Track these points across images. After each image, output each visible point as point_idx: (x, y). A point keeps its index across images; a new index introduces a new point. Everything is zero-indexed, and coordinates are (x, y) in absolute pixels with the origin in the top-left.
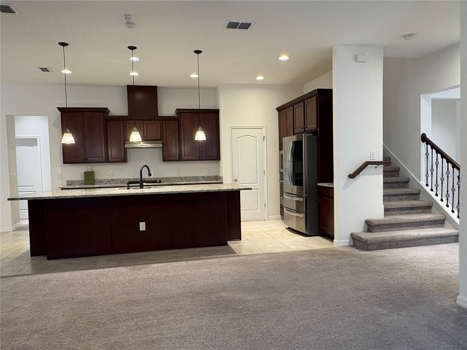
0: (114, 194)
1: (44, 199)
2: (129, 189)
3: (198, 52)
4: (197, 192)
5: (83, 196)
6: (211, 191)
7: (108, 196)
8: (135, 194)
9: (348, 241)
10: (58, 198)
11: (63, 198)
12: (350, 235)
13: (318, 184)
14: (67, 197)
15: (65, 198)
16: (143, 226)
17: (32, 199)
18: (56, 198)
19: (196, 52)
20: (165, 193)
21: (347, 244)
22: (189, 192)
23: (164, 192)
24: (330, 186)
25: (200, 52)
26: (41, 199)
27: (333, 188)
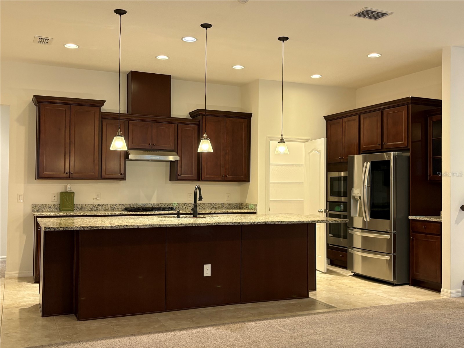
0: (187, 224)
1: (95, 229)
2: (179, 217)
3: (283, 39)
4: (287, 223)
5: (148, 226)
6: (304, 223)
7: (180, 226)
8: (213, 224)
9: (460, 290)
10: (114, 228)
11: (121, 228)
12: (462, 282)
13: (410, 217)
14: (127, 227)
15: (123, 228)
16: (207, 270)
17: (78, 229)
18: (111, 228)
19: (280, 39)
20: (250, 224)
21: (460, 294)
22: (277, 223)
23: (248, 222)
24: (437, 220)
25: (287, 39)
26: (92, 229)
27: (440, 223)
